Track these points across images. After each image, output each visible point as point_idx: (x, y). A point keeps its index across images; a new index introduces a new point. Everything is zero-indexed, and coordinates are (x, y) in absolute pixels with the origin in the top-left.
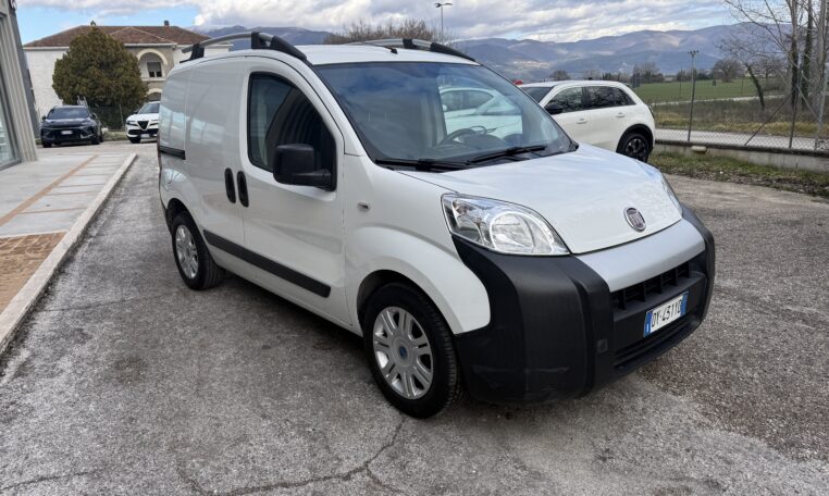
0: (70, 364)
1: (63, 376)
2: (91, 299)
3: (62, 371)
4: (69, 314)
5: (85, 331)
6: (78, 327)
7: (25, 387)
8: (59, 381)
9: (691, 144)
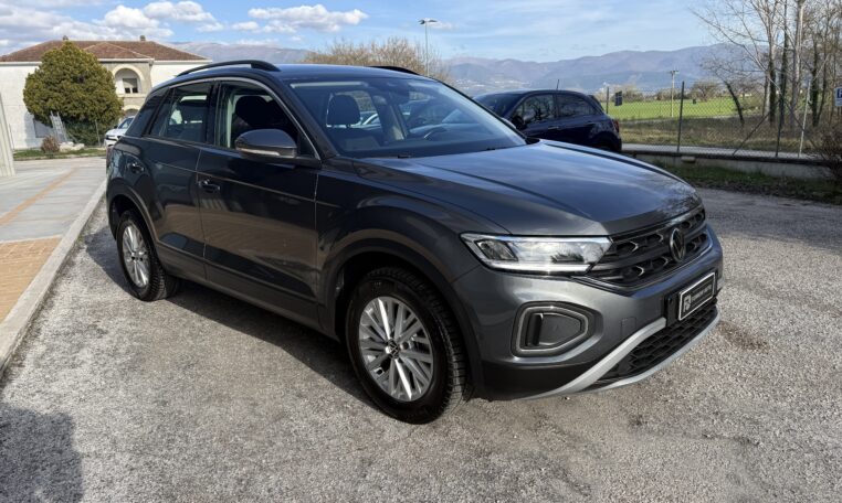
1: (84, 366)
3: (83, 362)
5: (100, 327)
6: (91, 323)
8: (83, 371)
9: (680, 155)
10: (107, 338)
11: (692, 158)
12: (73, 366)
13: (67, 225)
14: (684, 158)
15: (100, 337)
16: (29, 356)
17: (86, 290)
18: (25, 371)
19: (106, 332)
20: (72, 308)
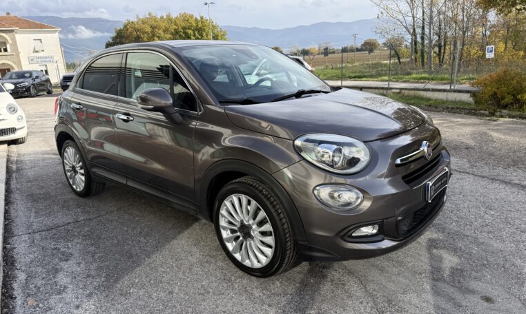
0: (69, 280)
1: (69, 291)
2: (49, 222)
3: (66, 287)
4: (37, 236)
5: (62, 250)
6: (53, 247)
7: (41, 305)
8: (69, 296)
9: (391, 89)
11: (398, 91)
14: (393, 91)
15: (68, 260)
16: (15, 286)
20: (30, 233)
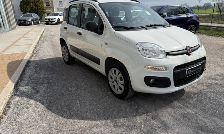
4: (31, 82)
9: (212, 26)
10: (39, 94)
11: (216, 28)
12: (28, 108)
13: (29, 48)
14: (213, 28)
15: (37, 94)
16: (13, 102)
17: (34, 72)
18: (11, 110)
19: (39, 92)
20: (29, 80)
